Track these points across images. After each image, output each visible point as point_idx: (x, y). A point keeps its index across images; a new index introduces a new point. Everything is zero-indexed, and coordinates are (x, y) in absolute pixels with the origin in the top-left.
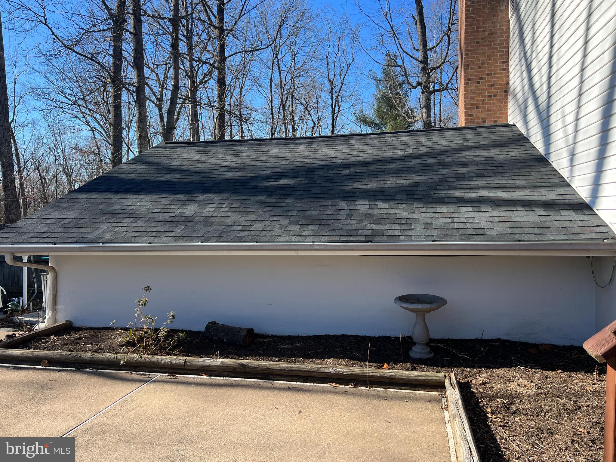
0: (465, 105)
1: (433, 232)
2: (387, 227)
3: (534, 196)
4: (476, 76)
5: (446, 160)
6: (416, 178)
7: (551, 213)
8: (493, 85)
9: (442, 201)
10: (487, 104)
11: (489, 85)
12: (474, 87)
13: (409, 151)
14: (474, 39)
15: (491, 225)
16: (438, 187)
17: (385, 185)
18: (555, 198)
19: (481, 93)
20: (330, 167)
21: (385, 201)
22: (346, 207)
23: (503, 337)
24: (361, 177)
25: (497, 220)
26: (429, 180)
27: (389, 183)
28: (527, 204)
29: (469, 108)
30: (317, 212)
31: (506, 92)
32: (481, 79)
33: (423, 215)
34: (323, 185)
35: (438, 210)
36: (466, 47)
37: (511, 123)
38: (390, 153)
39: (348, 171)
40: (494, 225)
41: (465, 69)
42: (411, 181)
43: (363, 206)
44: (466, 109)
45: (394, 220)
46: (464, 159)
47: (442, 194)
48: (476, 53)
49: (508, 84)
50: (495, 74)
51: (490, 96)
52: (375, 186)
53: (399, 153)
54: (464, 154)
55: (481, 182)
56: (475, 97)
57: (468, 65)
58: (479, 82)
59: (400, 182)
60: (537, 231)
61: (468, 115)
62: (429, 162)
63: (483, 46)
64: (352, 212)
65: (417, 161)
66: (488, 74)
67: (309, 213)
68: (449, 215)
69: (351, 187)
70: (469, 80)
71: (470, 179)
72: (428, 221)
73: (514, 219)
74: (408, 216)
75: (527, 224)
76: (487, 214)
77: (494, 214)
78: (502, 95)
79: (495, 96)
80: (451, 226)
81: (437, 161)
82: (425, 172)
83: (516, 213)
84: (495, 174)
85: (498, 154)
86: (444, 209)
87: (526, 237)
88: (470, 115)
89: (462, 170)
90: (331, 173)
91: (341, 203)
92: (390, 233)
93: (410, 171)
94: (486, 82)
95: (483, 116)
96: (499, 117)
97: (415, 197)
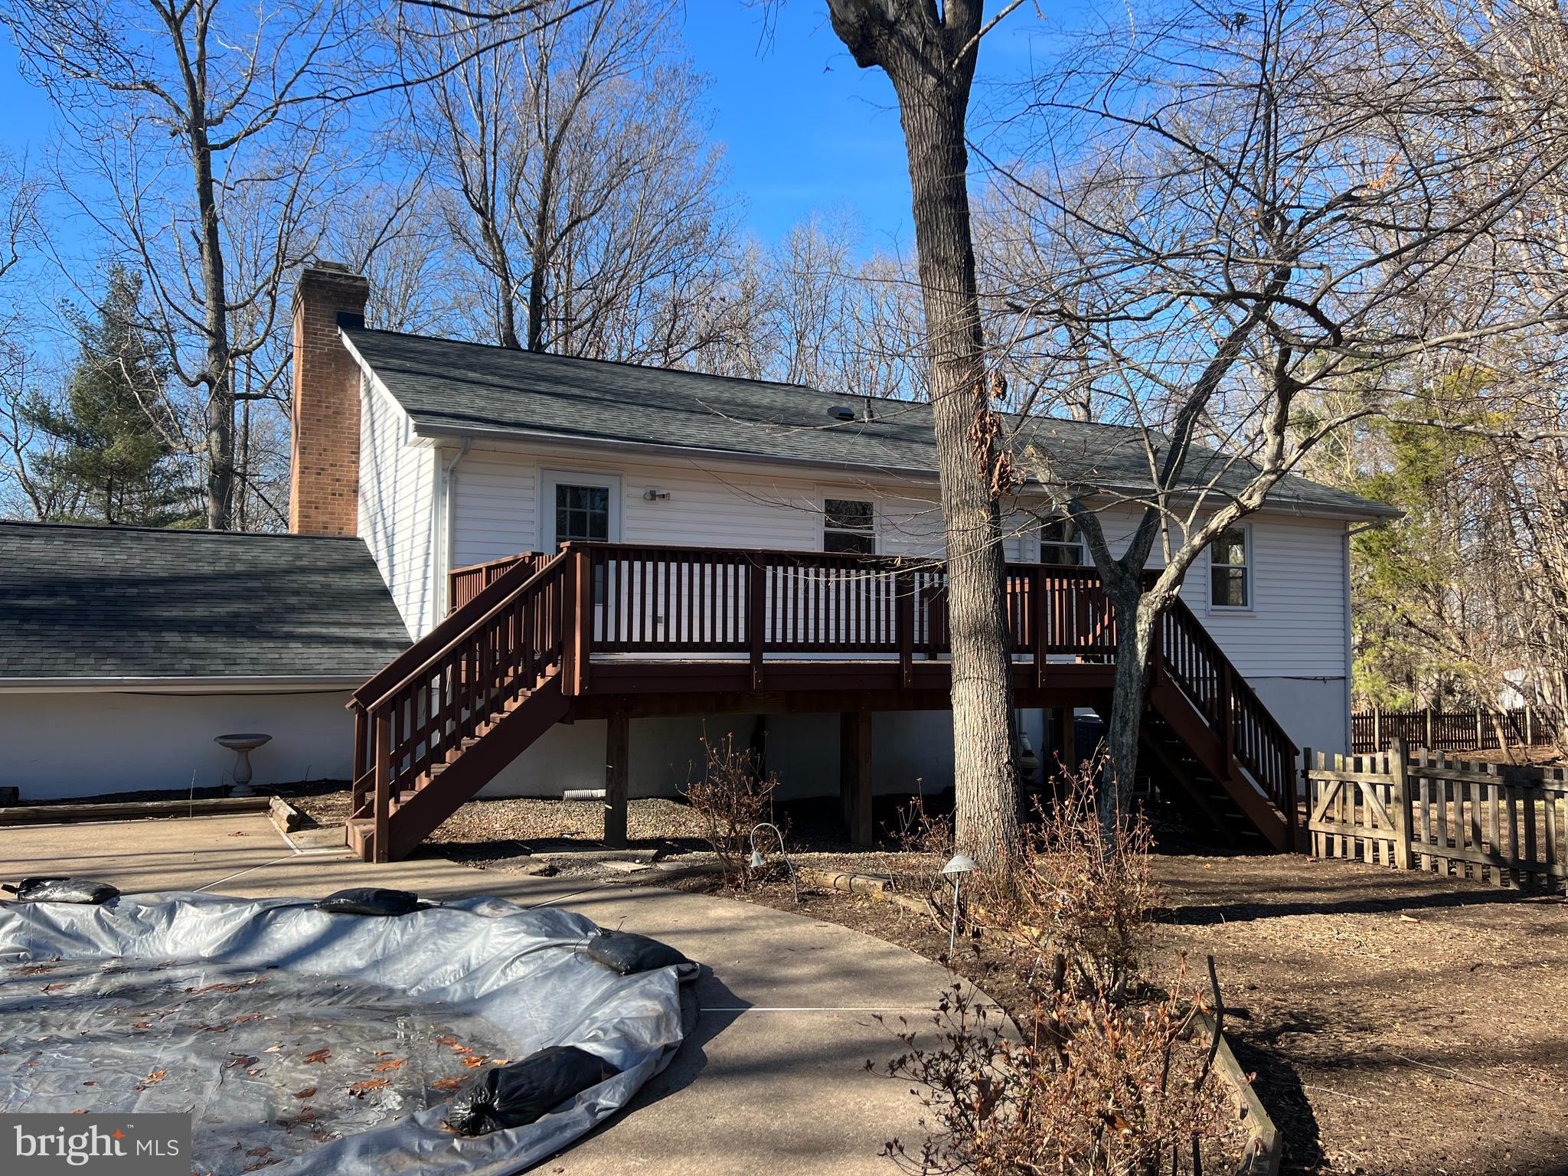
0: (300, 502)
1: (260, 667)
2: (208, 662)
3: (366, 634)
4: (315, 464)
5: (273, 585)
6: (235, 607)
7: (378, 650)
8: (338, 480)
9: (269, 636)
10: (329, 504)
11: (333, 480)
12: (313, 478)
13: (221, 567)
14: (314, 415)
15: (319, 661)
16: (264, 620)
17: (196, 614)
18: (387, 636)
19: (322, 489)
20: (103, 583)
21: (200, 633)
22: (150, 639)
23: (330, 778)
24: (159, 600)
25: (326, 656)
26: (252, 610)
27: (200, 611)
28: (358, 642)
29: (305, 507)
30: (111, 644)
31: (356, 491)
32: (322, 469)
33: (248, 650)
34: (104, 608)
35: (265, 645)
36: (303, 424)
37: (359, 536)
38: (193, 566)
39: (136, 590)
40: (323, 661)
41: (300, 453)
42: (228, 610)
43: (173, 639)
44: (300, 507)
45: (215, 655)
46: (296, 585)
47: (269, 628)
48: (316, 435)
49: (357, 482)
50: (341, 466)
51: (334, 494)
52: (182, 614)
53: (206, 569)
54: (295, 577)
55: (313, 617)
56: (313, 493)
57: (305, 448)
58: (319, 474)
59: (215, 610)
60: (362, 666)
61: (304, 516)
62: (249, 585)
63: (326, 426)
64: (161, 645)
65: (234, 583)
66: (332, 465)
67: (98, 644)
68: (277, 650)
69: (148, 614)
70: (306, 468)
71: (301, 611)
72: (255, 656)
73: (343, 655)
74: (230, 650)
75: (355, 660)
76: (316, 651)
77: (324, 650)
78: (349, 495)
79: (340, 495)
80: (279, 661)
81: (260, 585)
82: (246, 599)
83: (345, 650)
84: (331, 607)
85: (337, 581)
86: (271, 645)
87: (351, 672)
88: (306, 517)
89: (293, 600)
90: (109, 592)
91: (140, 634)
92: (213, 668)
93: (226, 597)
94: (330, 475)
95: (324, 519)
96: (346, 524)
97: (237, 629)
